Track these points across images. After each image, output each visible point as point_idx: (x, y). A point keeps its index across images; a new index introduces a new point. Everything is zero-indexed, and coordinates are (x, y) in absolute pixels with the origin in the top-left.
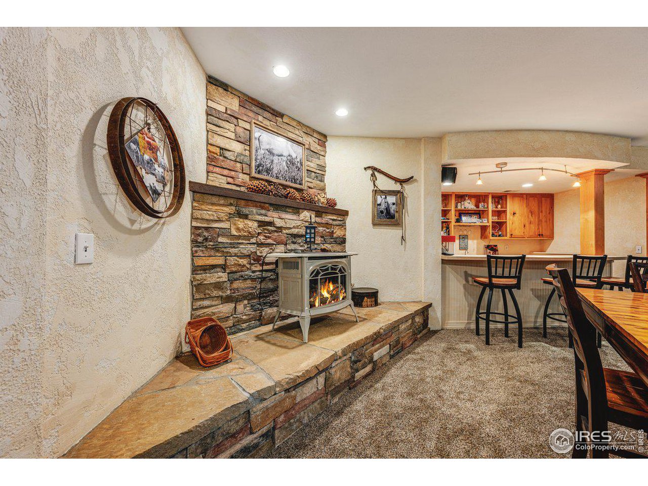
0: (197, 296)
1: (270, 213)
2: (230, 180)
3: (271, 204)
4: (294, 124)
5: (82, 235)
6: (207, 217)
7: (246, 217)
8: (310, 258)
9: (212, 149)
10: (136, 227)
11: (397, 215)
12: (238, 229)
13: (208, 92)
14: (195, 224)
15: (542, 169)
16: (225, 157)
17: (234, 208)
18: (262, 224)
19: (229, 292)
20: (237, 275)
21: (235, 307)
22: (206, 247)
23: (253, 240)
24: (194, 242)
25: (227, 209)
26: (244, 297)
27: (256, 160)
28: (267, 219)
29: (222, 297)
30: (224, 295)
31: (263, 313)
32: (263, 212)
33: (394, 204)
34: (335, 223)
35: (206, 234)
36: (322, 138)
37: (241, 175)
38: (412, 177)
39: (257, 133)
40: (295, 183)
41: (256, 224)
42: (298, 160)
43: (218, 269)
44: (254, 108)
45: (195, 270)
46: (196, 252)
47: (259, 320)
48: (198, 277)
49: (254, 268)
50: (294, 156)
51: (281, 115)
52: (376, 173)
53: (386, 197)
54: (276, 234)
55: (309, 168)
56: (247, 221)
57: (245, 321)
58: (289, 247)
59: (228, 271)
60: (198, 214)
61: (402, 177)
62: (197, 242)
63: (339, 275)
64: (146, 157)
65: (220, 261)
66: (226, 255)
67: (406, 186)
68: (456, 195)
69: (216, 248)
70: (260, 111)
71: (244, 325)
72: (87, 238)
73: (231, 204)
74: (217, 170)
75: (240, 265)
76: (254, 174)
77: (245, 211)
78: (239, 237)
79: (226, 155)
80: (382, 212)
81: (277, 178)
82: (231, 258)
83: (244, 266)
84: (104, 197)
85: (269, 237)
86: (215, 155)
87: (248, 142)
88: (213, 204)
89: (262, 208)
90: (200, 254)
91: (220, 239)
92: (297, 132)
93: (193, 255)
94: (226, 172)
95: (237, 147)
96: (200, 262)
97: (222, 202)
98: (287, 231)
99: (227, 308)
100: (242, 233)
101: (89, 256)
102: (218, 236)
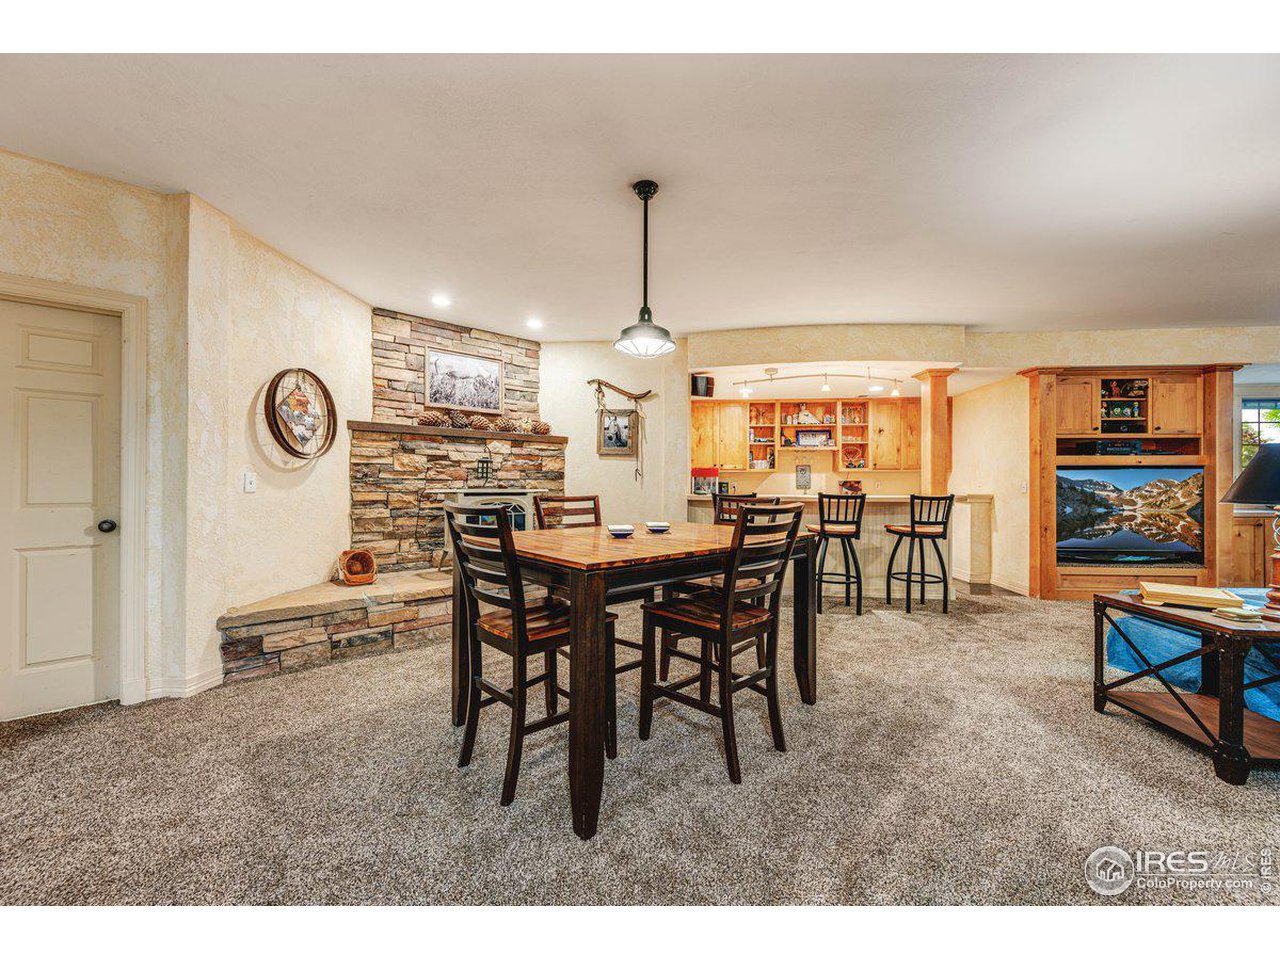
0: (356, 530)
1: (443, 446)
2: (400, 412)
3: (445, 437)
4: (487, 337)
5: (249, 474)
6: (367, 454)
7: (412, 451)
8: (466, 494)
9: (379, 382)
10: (289, 466)
11: (629, 441)
12: (402, 465)
13: (373, 325)
14: (354, 461)
15: (825, 375)
16: (394, 389)
17: (398, 443)
18: (432, 458)
19: (391, 529)
20: (402, 512)
21: (400, 545)
22: (366, 483)
23: (422, 476)
24: (354, 478)
25: (390, 445)
26: (409, 536)
27: (431, 387)
28: (438, 453)
29: (383, 533)
30: (386, 531)
31: (434, 554)
32: (435, 445)
33: (626, 427)
34: (543, 453)
35: (365, 470)
36: (533, 347)
37: (413, 406)
38: (650, 392)
39: (432, 357)
40: (488, 407)
41: (425, 459)
42: (493, 379)
43: (379, 505)
44: (430, 330)
45: (355, 504)
46: (355, 487)
47: (430, 561)
48: (356, 511)
49: (422, 506)
50: (486, 375)
51: (468, 330)
52: (603, 388)
53: (616, 419)
54: (452, 469)
55: (507, 387)
56: (412, 456)
57: (412, 561)
58: (470, 483)
59: (390, 507)
60: (357, 451)
61: (636, 391)
62: (356, 478)
63: (513, 514)
64: (296, 413)
65: (382, 497)
66: (389, 491)
67: (644, 403)
68: (782, 404)
69: (377, 485)
70: (438, 331)
71: (411, 565)
72: (252, 476)
73: (394, 439)
74: (384, 403)
75: (405, 501)
76: (429, 403)
77: (411, 445)
78: (404, 473)
79: (395, 387)
80: (610, 438)
81: (461, 404)
82: (395, 495)
83: (410, 502)
84: (264, 448)
85: (442, 473)
86: (383, 389)
87: (421, 369)
88: (373, 440)
89: (434, 441)
90: (360, 489)
91: (382, 475)
92: (492, 346)
93: (353, 490)
94: (395, 404)
95: (409, 376)
96: (358, 497)
97: (383, 437)
98: (468, 465)
99: (390, 545)
100: (407, 469)
101: (253, 488)
102: (380, 472)
